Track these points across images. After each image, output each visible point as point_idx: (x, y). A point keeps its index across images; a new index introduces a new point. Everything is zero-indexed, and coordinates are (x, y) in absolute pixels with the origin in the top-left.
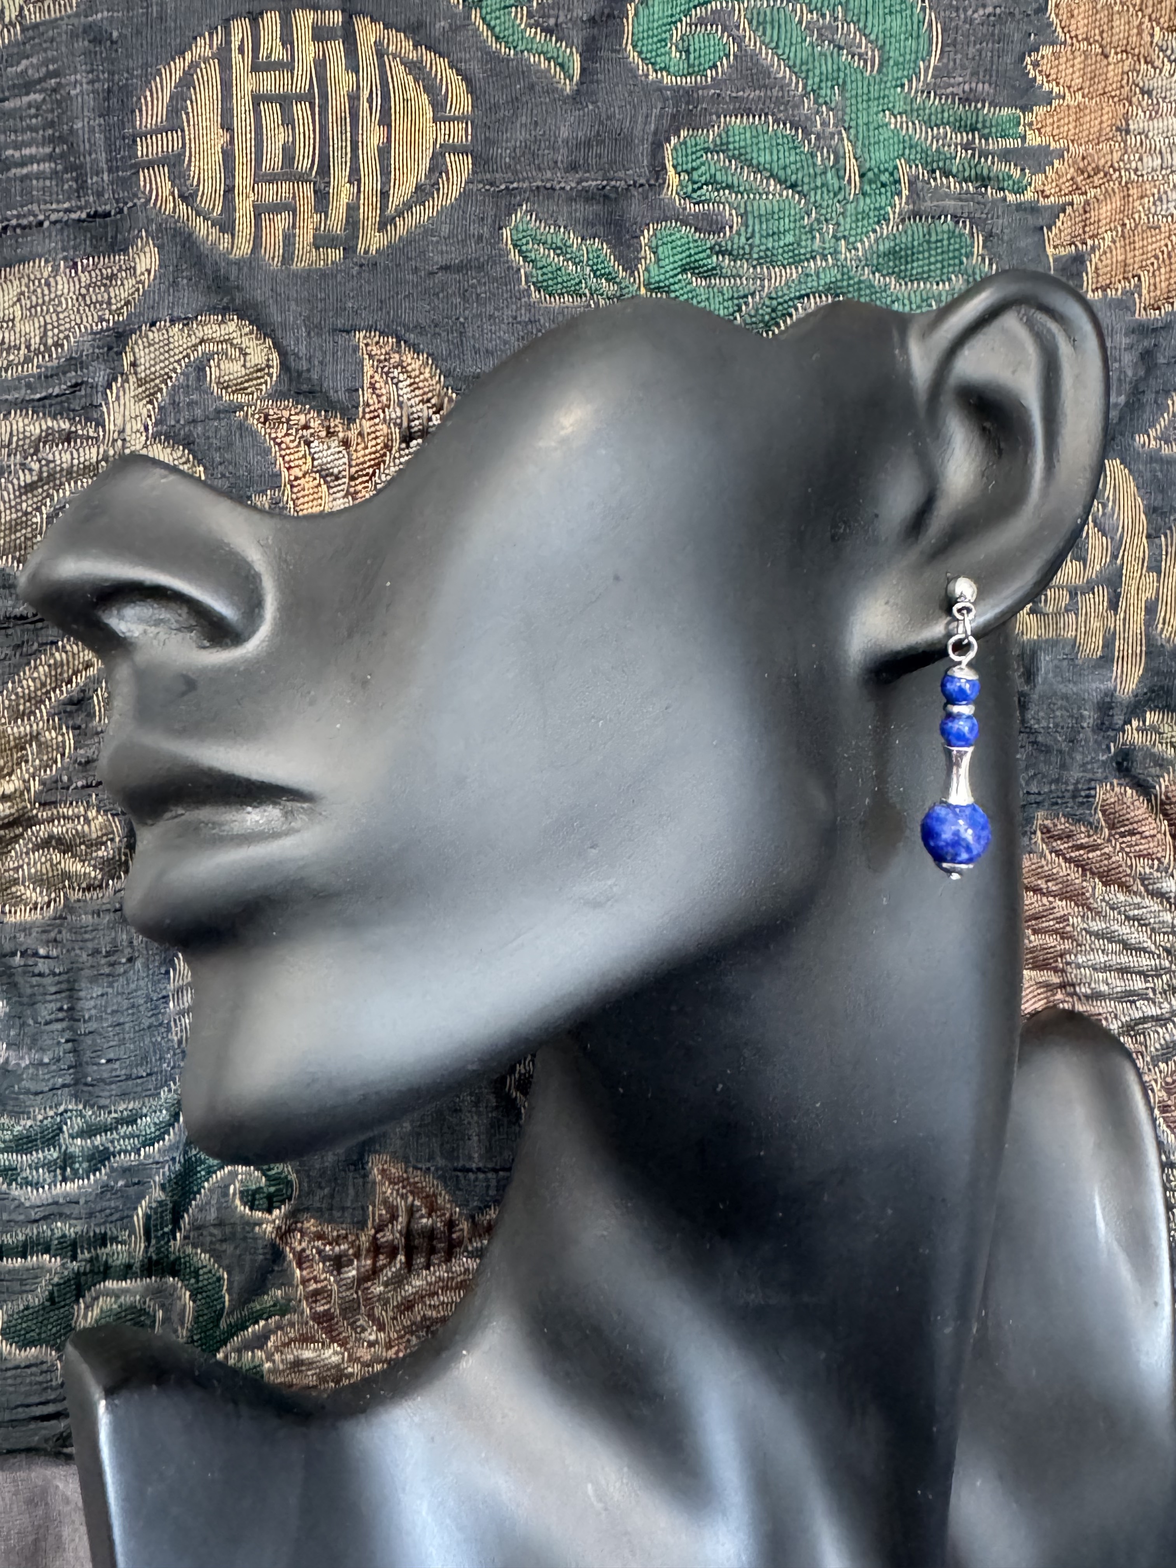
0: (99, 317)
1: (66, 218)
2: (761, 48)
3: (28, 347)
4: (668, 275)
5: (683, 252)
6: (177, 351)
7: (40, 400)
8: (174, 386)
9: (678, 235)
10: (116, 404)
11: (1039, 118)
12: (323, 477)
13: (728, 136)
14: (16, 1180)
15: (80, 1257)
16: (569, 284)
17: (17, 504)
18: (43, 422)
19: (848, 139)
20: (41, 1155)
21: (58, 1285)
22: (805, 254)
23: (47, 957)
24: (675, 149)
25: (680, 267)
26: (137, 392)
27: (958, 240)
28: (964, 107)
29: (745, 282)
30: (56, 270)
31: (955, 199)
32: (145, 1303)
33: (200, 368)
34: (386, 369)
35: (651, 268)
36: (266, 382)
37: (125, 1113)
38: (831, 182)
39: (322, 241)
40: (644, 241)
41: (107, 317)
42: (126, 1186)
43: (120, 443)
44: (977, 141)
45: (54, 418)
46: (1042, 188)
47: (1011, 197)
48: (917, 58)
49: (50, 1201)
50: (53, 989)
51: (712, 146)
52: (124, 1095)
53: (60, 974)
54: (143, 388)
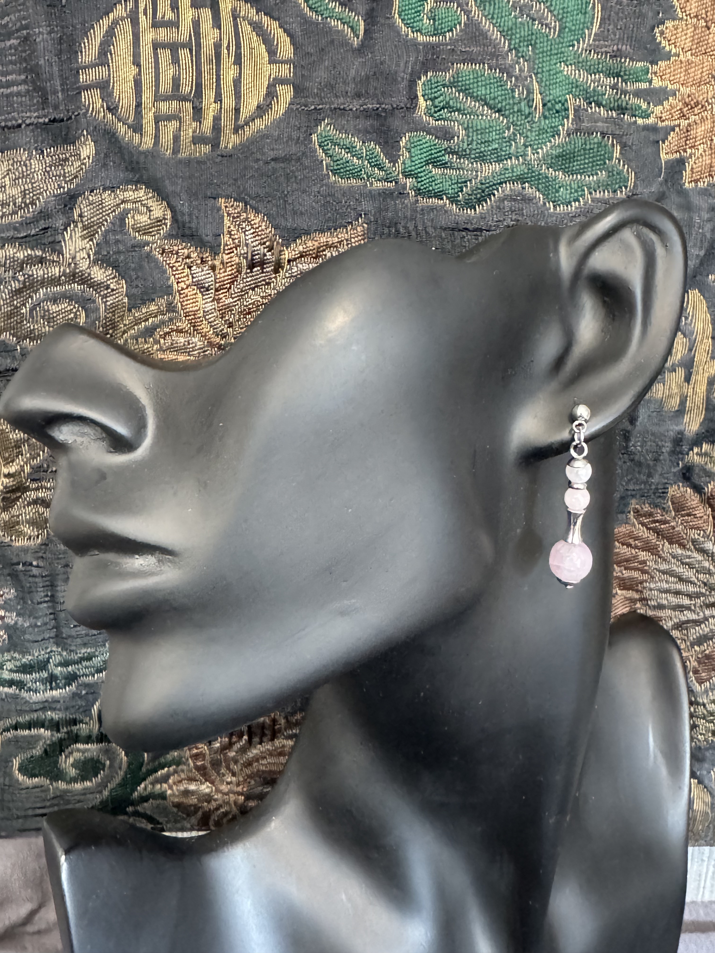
0: (58, 185)
1: (36, 122)
2: (482, 18)
3: (15, 204)
4: (417, 167)
5: (427, 152)
6: (107, 208)
7: (22, 238)
8: (106, 230)
9: (424, 141)
10: (70, 241)
11: (661, 69)
12: (200, 288)
13: (458, 77)
14: (24, 688)
15: (61, 730)
16: (354, 171)
17: (10, 302)
18: (25, 252)
19: (536, 79)
20: (37, 675)
21: (49, 745)
22: (505, 156)
23: (37, 566)
24: (424, 84)
25: (425, 161)
26: (83, 234)
27: (604, 148)
28: (613, 60)
29: (466, 173)
30: (30, 157)
31: (603, 122)
32: (99, 756)
33: (122, 219)
34: (238, 223)
35: (406, 162)
36: (163, 229)
37: (86, 654)
38: (523, 109)
39: (197, 140)
40: (402, 144)
41: (63, 185)
42: (87, 693)
43: (73, 265)
44: (620, 84)
45: (32, 249)
46: (660, 115)
47: (640, 121)
48: (584, 27)
49: (45, 700)
50: (41, 585)
51: (448, 83)
52: (85, 645)
53: (46, 576)
54: (87, 231)
